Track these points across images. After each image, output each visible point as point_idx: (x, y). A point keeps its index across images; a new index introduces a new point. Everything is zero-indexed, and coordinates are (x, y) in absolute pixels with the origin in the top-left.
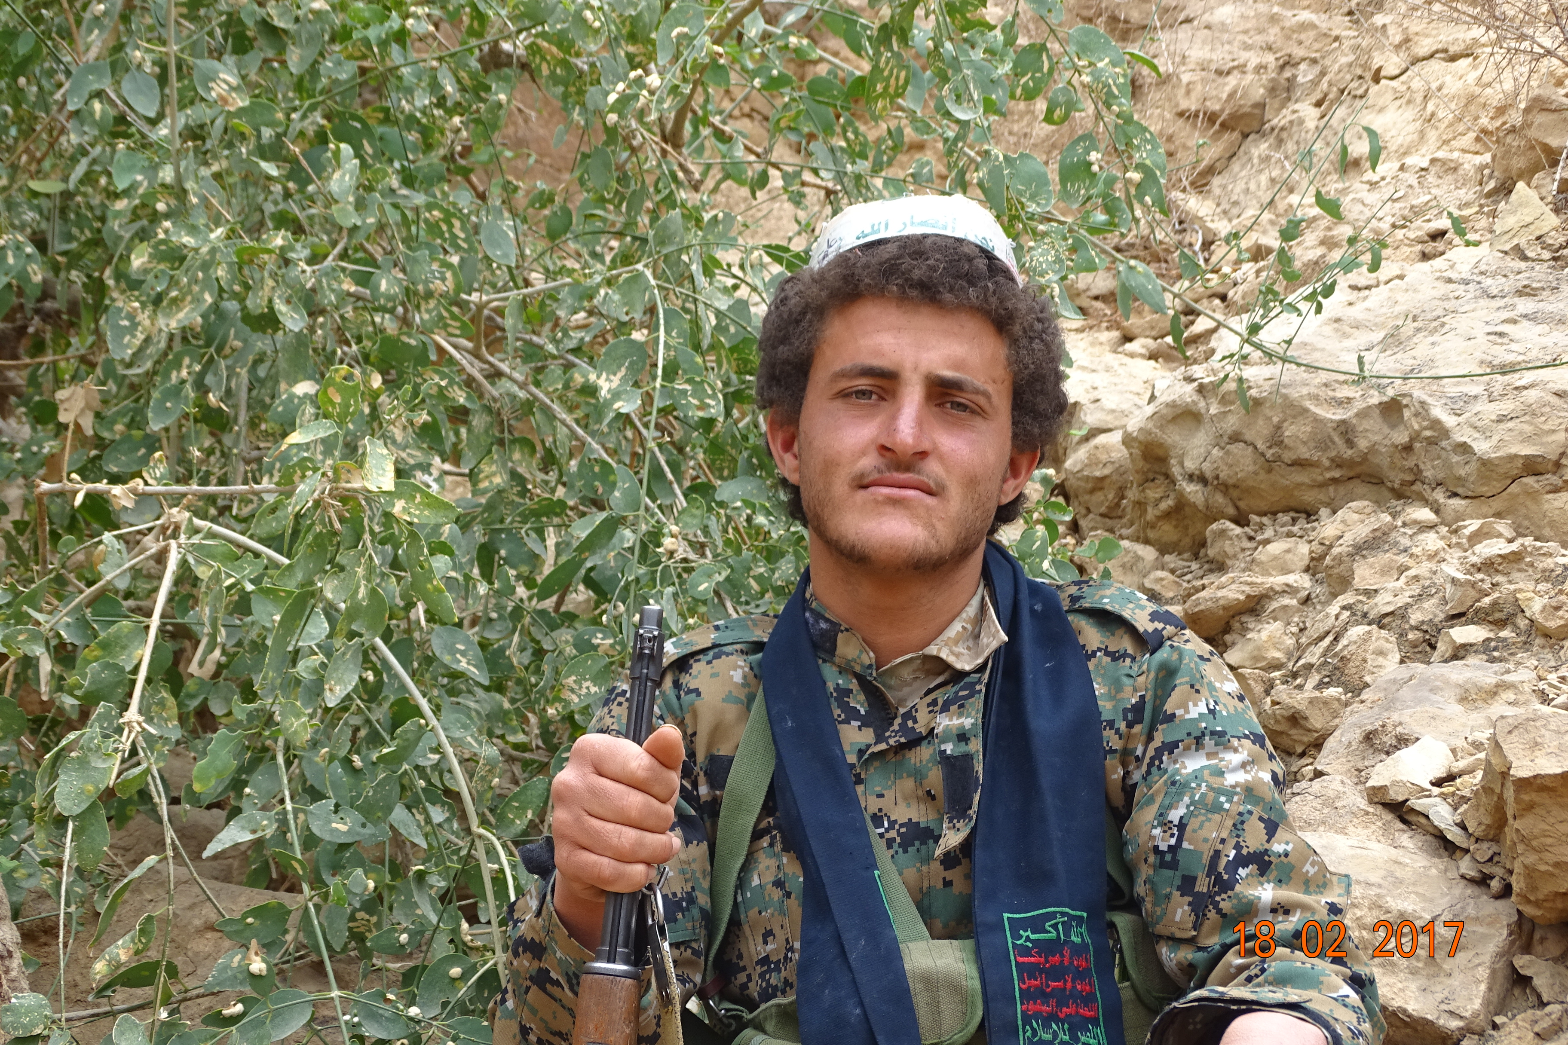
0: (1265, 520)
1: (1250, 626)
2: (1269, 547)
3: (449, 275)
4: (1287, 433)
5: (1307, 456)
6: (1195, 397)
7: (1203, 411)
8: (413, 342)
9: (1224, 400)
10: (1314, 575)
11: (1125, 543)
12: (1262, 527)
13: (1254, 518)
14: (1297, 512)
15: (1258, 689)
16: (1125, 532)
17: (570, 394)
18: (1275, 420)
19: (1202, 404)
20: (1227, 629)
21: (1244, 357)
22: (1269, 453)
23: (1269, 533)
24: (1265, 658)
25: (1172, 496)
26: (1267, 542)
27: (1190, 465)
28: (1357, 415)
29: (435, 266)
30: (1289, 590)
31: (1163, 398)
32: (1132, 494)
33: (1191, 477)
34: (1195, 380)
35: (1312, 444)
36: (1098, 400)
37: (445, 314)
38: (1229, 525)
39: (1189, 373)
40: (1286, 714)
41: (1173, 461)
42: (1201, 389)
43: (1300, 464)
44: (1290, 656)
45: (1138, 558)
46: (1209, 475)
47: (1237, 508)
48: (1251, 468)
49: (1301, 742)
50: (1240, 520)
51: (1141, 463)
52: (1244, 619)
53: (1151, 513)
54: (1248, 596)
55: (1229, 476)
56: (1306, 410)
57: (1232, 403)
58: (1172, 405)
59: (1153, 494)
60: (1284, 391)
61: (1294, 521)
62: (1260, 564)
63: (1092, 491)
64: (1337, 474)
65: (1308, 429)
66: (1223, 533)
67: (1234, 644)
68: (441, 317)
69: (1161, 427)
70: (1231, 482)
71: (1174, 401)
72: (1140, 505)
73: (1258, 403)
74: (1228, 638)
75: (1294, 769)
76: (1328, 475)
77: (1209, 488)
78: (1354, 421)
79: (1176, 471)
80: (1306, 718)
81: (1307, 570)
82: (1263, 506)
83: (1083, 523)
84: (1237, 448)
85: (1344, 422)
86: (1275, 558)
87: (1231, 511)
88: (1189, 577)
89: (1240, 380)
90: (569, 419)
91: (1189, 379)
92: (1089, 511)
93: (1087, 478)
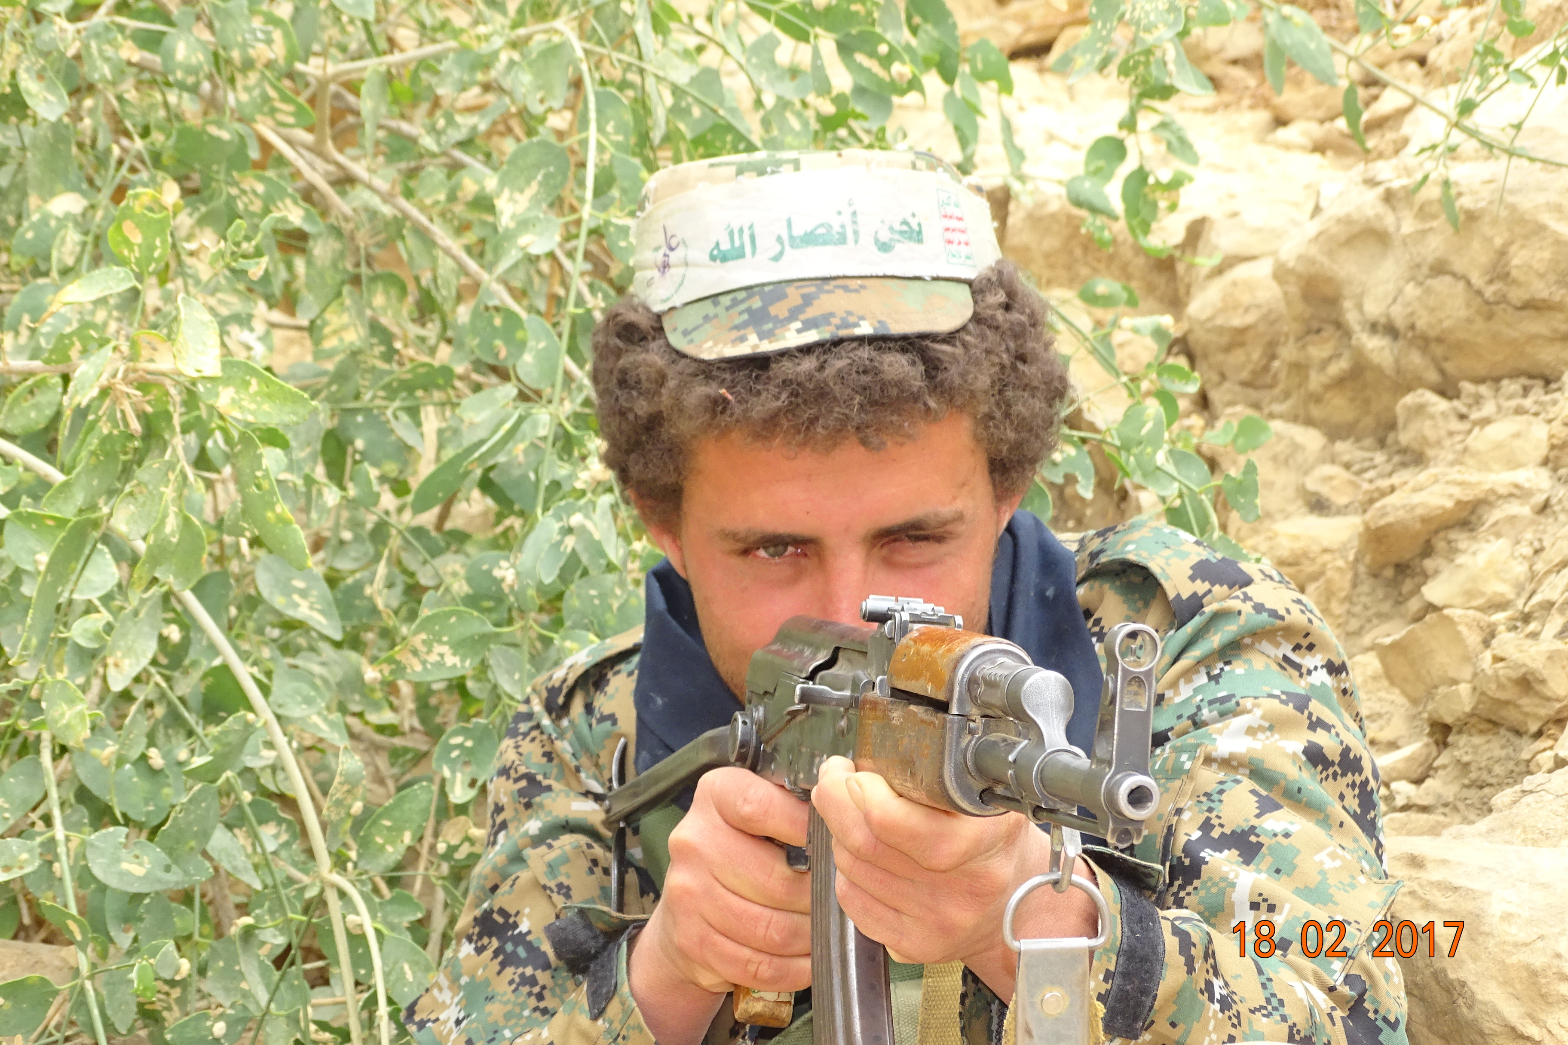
0: (1483, 389)
1: (1462, 545)
2: (1490, 430)
3: (277, 35)
4: (1515, 262)
6: (1381, 208)
7: (1391, 229)
8: (225, 135)
9: (1423, 213)
10: (1555, 470)
11: (1277, 425)
12: (1478, 400)
13: (1467, 387)
14: (1531, 376)
15: (1473, 639)
16: (1277, 408)
17: (459, 209)
18: (1498, 242)
19: (1389, 220)
20: (1428, 550)
21: (1452, 150)
22: (1489, 291)
23: (1488, 408)
24: (1483, 594)
25: (1347, 355)
26: (1485, 422)
27: (1373, 309)
29: (257, 23)
30: (1519, 493)
31: (1334, 209)
32: (1288, 352)
33: (1373, 327)
34: (1378, 184)
35: (1552, 278)
36: (1235, 215)
37: (272, 93)
38: (1430, 397)
39: (1370, 174)
40: (1514, 674)
41: (1347, 304)
42: (1389, 197)
43: (1532, 306)
44: (1519, 588)
45: (1296, 447)
46: (1400, 323)
47: (1442, 372)
48: (1463, 313)
49: (1536, 717)
50: (1448, 390)
51: (1300, 307)
52: (1453, 535)
53: (1316, 381)
54: (1459, 503)
57: (1434, 217)
58: (1346, 221)
59: (1318, 351)
60: (1510, 199)
61: (1526, 391)
62: (1475, 454)
63: (1228, 349)
65: (1547, 255)
66: (1420, 409)
67: (1437, 572)
68: (266, 99)
69: (1330, 253)
70: (1432, 333)
71: (1348, 216)
72: (1299, 368)
73: (1472, 217)
74: (1429, 564)
75: (1525, 755)
77: (1401, 343)
79: (1352, 317)
80: (1543, 682)
81: (1545, 462)
82: (1481, 369)
83: (1215, 396)
84: (1441, 284)
86: (1498, 446)
87: (1433, 376)
88: (1371, 474)
89: (1446, 184)
90: (455, 245)
91: (1371, 182)
92: (1223, 377)
93: (1221, 330)
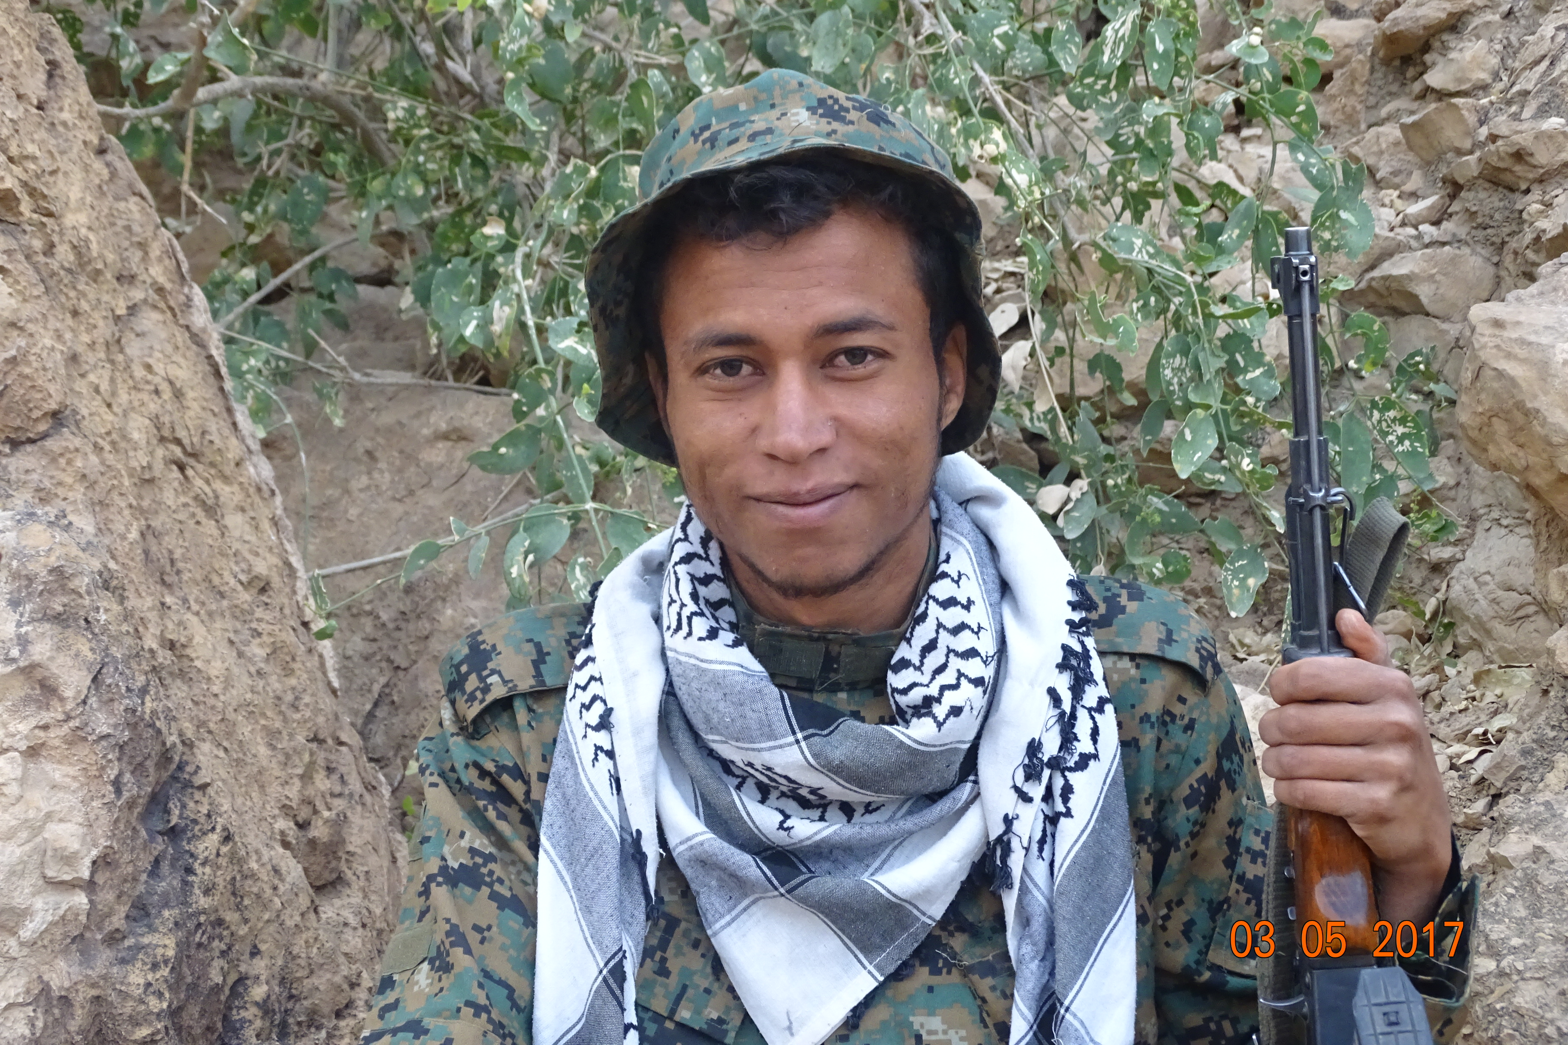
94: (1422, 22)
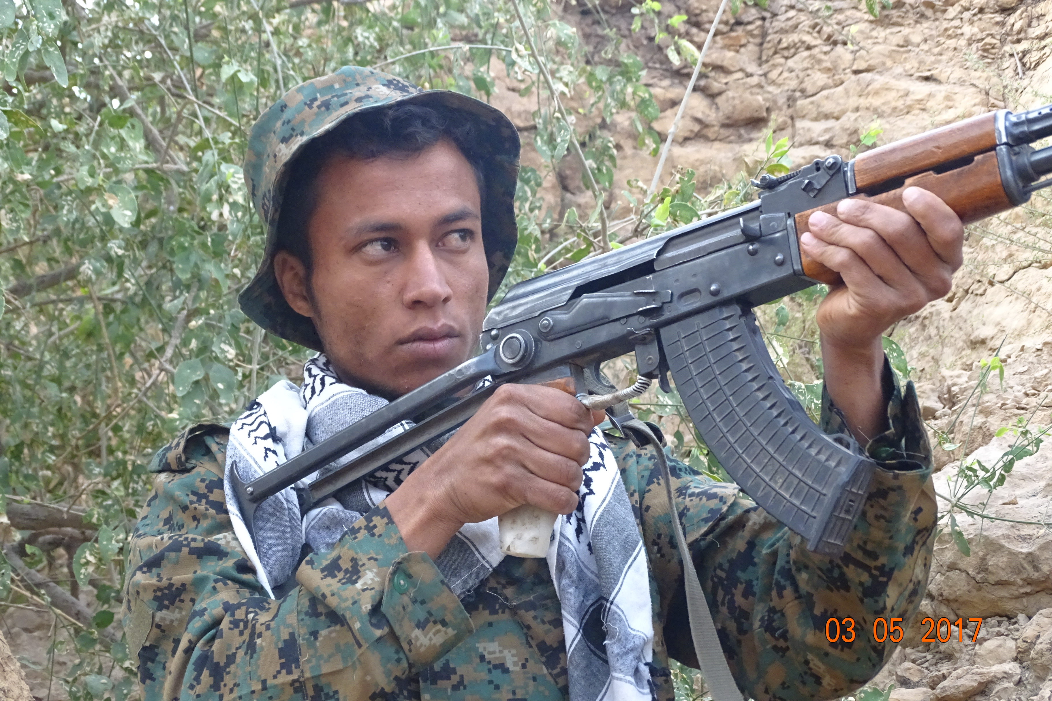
5: (1005, 578)
28: (1039, 549)
55: (950, 594)
56: (1002, 546)
64: (1028, 589)
76: (1022, 591)
78: (1038, 553)
85: (1030, 554)
94: (961, 689)
